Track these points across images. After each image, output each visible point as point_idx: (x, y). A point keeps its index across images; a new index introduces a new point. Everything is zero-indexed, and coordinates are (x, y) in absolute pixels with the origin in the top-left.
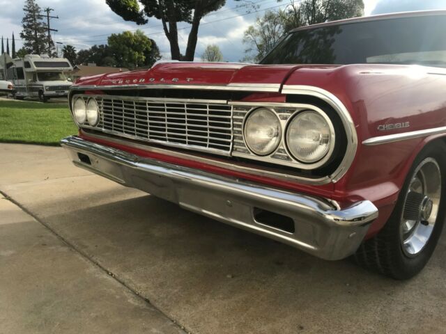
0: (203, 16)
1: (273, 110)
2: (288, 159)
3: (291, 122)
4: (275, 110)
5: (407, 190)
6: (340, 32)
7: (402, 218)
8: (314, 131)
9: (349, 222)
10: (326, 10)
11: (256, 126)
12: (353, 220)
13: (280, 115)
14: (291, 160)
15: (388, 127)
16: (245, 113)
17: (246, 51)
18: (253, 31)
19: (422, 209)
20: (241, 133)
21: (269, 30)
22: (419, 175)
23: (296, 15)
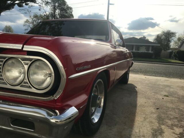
0: (3, 11)
1: (20, 59)
2: (30, 87)
3: (31, 67)
4: (21, 59)
5: (92, 94)
6: (64, 24)
7: (90, 107)
8: (44, 71)
9: (64, 122)
10: (59, 16)
11: (9, 68)
12: (66, 120)
13: (24, 62)
14: (31, 88)
15: (81, 68)
16: (3, 61)
17: (25, 30)
18: (28, 21)
19: (98, 102)
20: (1, 73)
21: (35, 22)
22: (96, 87)
23: (47, 17)
